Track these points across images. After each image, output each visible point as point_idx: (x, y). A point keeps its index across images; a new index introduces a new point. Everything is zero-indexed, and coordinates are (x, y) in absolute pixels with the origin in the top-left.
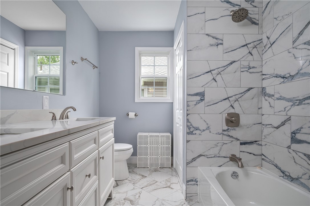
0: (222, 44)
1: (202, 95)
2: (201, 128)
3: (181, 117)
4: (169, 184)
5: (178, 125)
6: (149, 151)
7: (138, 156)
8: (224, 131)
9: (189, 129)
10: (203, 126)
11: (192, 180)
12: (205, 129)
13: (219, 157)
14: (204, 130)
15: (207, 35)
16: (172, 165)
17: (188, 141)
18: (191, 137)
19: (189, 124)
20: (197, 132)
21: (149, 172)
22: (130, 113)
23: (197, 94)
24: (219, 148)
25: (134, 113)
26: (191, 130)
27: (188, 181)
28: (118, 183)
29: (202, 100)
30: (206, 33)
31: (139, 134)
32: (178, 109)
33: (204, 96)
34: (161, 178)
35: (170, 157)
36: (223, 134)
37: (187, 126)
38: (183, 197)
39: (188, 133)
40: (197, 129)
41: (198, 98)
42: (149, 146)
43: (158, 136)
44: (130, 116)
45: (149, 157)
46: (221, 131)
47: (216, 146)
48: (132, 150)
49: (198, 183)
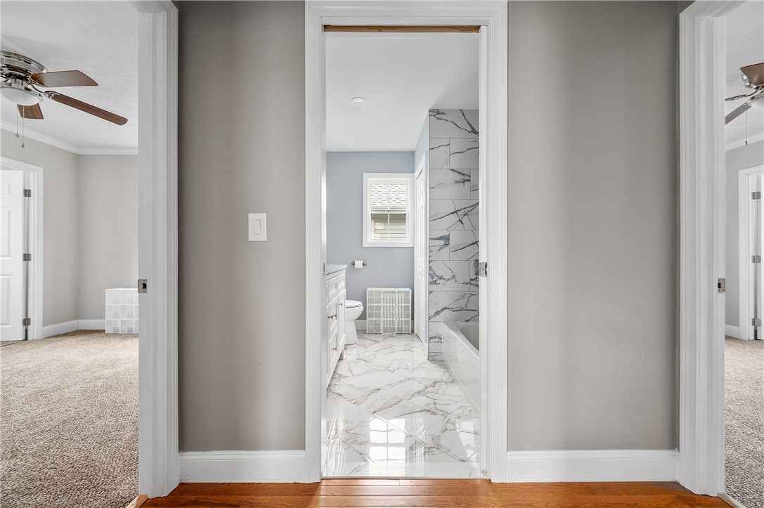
0: (469, 180)
1: (446, 239)
2: (446, 277)
3: (423, 266)
4: (409, 348)
5: (420, 276)
6: (382, 312)
7: (368, 319)
8: (471, 280)
9: (432, 278)
10: (447, 275)
11: (435, 337)
12: (450, 278)
13: (466, 310)
14: (449, 280)
15: (452, 170)
16: (413, 331)
17: (430, 292)
18: (434, 287)
19: (432, 272)
20: (441, 281)
21: (382, 339)
22: (356, 262)
23: (440, 238)
24: (466, 300)
25: (362, 262)
26: (434, 279)
27: (430, 338)
28: (346, 347)
29: (446, 245)
30: (451, 168)
31: (369, 289)
32: (420, 256)
33: (448, 240)
34: (399, 343)
35: (410, 319)
36: (471, 284)
37: (430, 275)
38: (426, 358)
39: (430, 283)
40: (441, 278)
41: (442, 242)
42: (382, 305)
43: (394, 292)
44: (356, 266)
45: (382, 319)
46: (468, 281)
47: (463, 297)
48: (362, 308)
49: (442, 340)
